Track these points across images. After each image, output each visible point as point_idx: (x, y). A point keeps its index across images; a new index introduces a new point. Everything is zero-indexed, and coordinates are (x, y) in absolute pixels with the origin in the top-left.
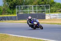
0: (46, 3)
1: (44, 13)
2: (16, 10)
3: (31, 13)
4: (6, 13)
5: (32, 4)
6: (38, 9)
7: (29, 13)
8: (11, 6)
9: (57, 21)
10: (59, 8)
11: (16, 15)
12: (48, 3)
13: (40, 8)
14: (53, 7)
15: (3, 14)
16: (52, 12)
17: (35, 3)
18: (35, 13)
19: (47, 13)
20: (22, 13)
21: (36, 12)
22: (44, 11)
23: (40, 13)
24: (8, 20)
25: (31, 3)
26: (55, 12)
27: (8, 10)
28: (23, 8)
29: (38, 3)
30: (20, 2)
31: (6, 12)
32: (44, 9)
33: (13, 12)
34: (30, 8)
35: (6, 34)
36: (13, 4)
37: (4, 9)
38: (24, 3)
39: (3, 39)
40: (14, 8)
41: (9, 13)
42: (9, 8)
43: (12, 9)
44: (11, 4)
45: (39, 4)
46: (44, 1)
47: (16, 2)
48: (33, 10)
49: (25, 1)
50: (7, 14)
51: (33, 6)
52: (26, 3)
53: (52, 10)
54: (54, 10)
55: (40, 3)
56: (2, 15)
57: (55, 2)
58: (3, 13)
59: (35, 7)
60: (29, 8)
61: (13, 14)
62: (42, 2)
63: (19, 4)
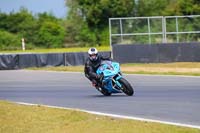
2: (111, 33)
3: (158, 40)
4: (77, 41)
5: (163, 13)
6: (183, 29)
7: (150, 41)
8: (93, 20)
11: (110, 49)
13: (188, 25)
15: (67, 45)
17: (172, 10)
18: (171, 41)
20: (129, 42)
21: (174, 37)
23: (188, 42)
25: (158, 8)
27: (84, 31)
28: (133, 24)
29: (182, 8)
30: (121, 4)
31: (77, 38)
33: (98, 39)
34: (155, 24)
35: (78, 110)
36: (100, 11)
40: (102, 25)
41: (85, 41)
42: (86, 26)
43: (96, 30)
44: (94, 14)
45: (185, 13)
47: (110, 7)
48: (164, 32)
50: (79, 43)
51: (164, 19)
52: (141, 10)
55: (189, 9)
56: (63, 47)
58: (68, 42)
60: (152, 25)
61: (100, 45)
62: (195, 6)
63: (119, 13)
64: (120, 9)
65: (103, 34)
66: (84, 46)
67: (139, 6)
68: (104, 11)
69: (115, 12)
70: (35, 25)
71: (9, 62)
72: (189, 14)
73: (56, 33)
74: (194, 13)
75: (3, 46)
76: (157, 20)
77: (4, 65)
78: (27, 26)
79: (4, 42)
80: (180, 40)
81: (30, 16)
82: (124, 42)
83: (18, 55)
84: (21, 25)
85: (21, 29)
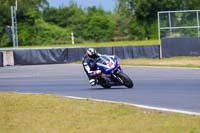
2: (159, 26)
4: (126, 35)
7: (199, 34)
8: (142, 13)
11: (159, 42)
15: (116, 38)
20: (178, 35)
24: (133, 57)
27: (133, 25)
28: (182, 17)
31: (126, 31)
33: (147, 33)
36: (149, 5)
37: (119, 22)
38: (184, 2)
39: (114, 118)
40: (150, 19)
41: (135, 34)
42: (135, 20)
43: (145, 23)
44: (143, 7)
50: (128, 37)
52: (191, 3)
56: (113, 41)
58: (117, 35)
61: (149, 38)
63: (168, 6)
65: (152, 27)
66: (133, 39)
68: (153, 5)
69: (164, 5)
70: (84, 18)
71: (58, 56)
73: (105, 26)
75: (53, 40)
77: (53, 59)
78: (77, 20)
79: (53, 36)
81: (80, 10)
82: (172, 36)
83: (67, 49)
84: (70, 19)
85: (70, 23)
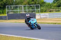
0: (36, 3)
1: (34, 12)
2: (7, 10)
3: (21, 12)
5: (23, 4)
6: (29, 9)
7: (19, 13)
8: (1, 6)
9: (47, 20)
10: (49, 8)
11: (6, 15)
12: (38, 3)
13: (30, 8)
14: (43, 7)
16: (42, 12)
17: (25, 3)
18: (25, 13)
19: (37, 12)
20: (12, 13)
21: (26, 11)
22: (34, 11)
25: (21, 3)
26: (45, 11)
28: (13, 8)
32: (35, 9)
38: (14, 3)
40: (4, 8)
43: (2, 9)
44: (1, 4)
45: (29, 4)
46: (35, 1)
47: (6, 2)
48: (23, 10)
49: (15, 1)
51: (23, 6)
52: (16, 3)
53: (42, 9)
54: (44, 10)
55: (30, 3)
57: (45, 2)
59: (25, 7)
60: (19, 8)
61: (3, 14)
62: (32, 2)
64: (9, 3)
65: (4, 11)
67: (15, 2)
68: (4, 4)
69: (8, 4)
72: (30, 4)
74: (32, 4)
76: (21, 6)
80: (28, 12)
82: (11, 13)
